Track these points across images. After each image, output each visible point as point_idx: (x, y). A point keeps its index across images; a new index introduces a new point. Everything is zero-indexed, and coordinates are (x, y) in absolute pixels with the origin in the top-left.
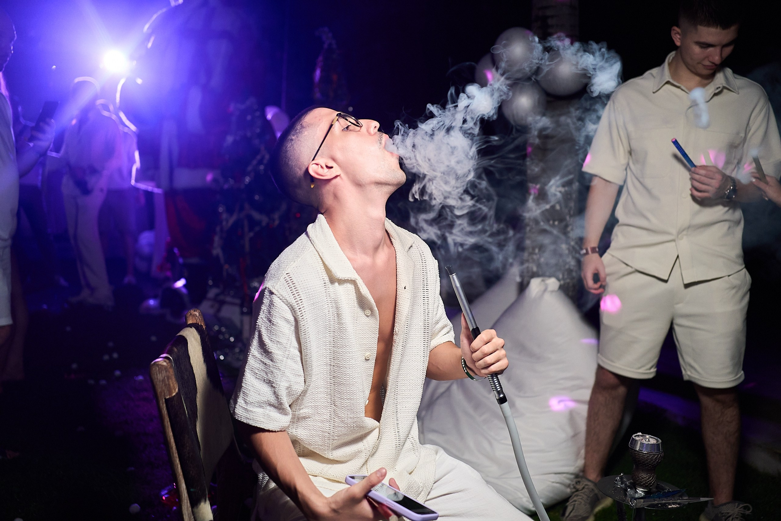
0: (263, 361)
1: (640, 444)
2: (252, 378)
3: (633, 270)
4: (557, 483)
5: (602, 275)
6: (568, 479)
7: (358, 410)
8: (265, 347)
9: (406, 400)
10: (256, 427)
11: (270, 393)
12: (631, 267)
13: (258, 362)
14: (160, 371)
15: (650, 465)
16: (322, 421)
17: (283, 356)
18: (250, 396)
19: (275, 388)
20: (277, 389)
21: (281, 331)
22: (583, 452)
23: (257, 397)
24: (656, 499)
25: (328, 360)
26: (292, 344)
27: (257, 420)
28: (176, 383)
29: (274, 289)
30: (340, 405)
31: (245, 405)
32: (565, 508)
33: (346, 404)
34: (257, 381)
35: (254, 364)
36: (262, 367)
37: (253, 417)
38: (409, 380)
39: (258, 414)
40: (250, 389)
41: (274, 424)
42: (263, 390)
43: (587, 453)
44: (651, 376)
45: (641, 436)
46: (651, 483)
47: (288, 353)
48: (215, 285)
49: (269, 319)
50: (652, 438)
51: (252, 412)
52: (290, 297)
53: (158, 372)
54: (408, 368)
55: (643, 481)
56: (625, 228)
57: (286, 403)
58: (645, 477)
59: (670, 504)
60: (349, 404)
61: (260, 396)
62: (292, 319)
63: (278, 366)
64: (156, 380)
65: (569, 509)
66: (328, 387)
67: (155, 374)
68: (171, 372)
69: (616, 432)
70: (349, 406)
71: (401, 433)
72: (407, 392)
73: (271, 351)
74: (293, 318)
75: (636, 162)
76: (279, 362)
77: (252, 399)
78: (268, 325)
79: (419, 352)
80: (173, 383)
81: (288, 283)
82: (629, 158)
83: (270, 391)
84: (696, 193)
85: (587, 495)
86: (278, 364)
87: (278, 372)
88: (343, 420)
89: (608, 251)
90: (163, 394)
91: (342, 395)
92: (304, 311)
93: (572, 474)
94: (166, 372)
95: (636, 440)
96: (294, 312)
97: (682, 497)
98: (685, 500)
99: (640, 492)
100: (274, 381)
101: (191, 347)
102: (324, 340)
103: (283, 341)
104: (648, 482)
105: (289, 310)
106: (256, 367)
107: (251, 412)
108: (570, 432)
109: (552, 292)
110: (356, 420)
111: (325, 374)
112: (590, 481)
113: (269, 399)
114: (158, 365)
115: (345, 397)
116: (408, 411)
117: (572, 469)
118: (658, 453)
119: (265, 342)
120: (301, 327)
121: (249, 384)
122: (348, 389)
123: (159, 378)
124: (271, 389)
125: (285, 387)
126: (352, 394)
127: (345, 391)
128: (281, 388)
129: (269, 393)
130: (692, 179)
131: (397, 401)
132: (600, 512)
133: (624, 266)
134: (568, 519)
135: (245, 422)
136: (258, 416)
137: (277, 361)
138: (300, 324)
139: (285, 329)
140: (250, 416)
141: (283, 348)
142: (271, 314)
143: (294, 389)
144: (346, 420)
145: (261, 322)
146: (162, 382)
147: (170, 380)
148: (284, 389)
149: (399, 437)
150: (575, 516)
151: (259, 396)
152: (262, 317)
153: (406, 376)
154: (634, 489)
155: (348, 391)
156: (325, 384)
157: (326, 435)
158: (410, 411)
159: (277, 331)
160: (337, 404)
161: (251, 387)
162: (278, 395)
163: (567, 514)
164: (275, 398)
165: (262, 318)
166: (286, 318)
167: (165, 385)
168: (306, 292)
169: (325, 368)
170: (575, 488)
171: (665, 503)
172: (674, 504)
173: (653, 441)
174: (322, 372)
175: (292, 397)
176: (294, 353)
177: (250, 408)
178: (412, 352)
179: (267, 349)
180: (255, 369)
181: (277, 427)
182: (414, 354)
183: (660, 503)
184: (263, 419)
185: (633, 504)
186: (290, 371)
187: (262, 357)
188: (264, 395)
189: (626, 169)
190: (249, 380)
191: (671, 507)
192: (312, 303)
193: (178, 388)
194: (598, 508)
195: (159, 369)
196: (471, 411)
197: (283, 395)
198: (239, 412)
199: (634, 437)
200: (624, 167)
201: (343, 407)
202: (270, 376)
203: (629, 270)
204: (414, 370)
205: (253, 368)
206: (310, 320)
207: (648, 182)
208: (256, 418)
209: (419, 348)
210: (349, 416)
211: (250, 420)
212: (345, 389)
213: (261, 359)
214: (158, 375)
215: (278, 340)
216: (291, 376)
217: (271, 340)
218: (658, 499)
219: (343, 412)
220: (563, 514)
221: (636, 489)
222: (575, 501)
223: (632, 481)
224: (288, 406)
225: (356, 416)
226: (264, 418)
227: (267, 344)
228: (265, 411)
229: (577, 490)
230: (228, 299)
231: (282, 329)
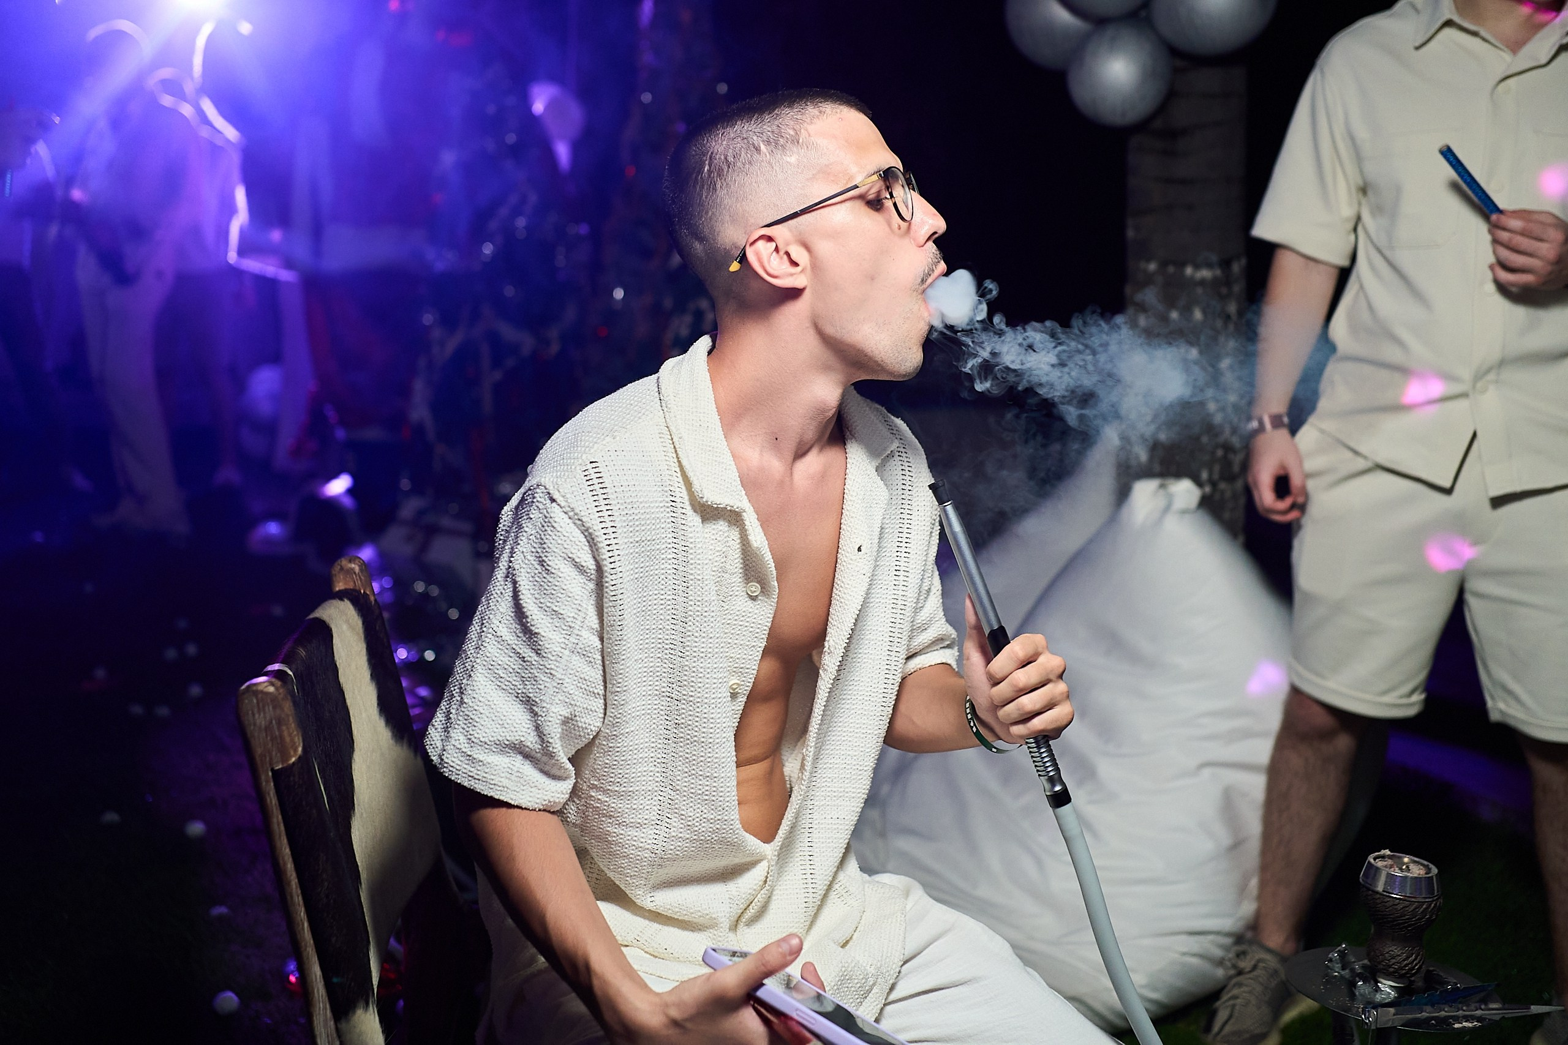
0: (519, 650)
1: (1387, 877)
2: (488, 686)
3: (1369, 464)
4: (1194, 955)
5: (1296, 480)
6: (1221, 946)
7: (727, 804)
8: (524, 620)
9: (833, 803)
10: (491, 797)
11: (527, 726)
12: (1365, 457)
13: (506, 651)
14: (261, 705)
15: (1410, 926)
16: (638, 825)
17: (564, 646)
18: (481, 727)
19: (538, 716)
20: (543, 719)
21: (565, 588)
22: (1254, 882)
23: (495, 730)
24: (1425, 1007)
25: (665, 685)
26: (586, 621)
27: (493, 782)
28: (298, 734)
29: (557, 492)
30: (685, 789)
31: (466, 745)
32: (1213, 1014)
33: (700, 787)
34: (501, 694)
35: (497, 655)
36: (514, 664)
37: (485, 775)
38: (844, 757)
39: (497, 768)
40: (482, 711)
41: (531, 794)
42: (511, 717)
43: (1263, 884)
44: (1411, 712)
45: (1390, 857)
46: (1413, 968)
47: (576, 641)
48: (418, 489)
49: (540, 557)
50: (1415, 862)
51: (484, 765)
52: (591, 516)
53: (256, 710)
54: (844, 729)
55: (1393, 964)
56: (1349, 366)
57: (561, 754)
58: (1399, 956)
59: (1457, 1019)
60: (707, 788)
61: (504, 730)
62: (590, 564)
63: (548, 667)
64: (252, 727)
65: (1222, 1016)
66: (659, 746)
67: (250, 712)
68: (288, 707)
69: (1331, 839)
70: (707, 793)
71: (819, 878)
72: (836, 785)
73: (537, 631)
74: (594, 563)
75: (1378, 210)
76: (553, 658)
77: (484, 735)
78: (537, 572)
79: (873, 695)
80: (290, 735)
81: (590, 483)
82: (1360, 204)
83: (529, 722)
84: (1505, 276)
85: (1263, 985)
86: (550, 662)
87: (548, 680)
88: (689, 823)
89: (1312, 420)
90: (268, 759)
91: (694, 767)
92: (618, 552)
93: (1228, 934)
94: (274, 708)
95: (1377, 869)
96: (597, 550)
97: (1486, 1004)
98: (1494, 1010)
99: (1387, 988)
100: (537, 700)
101: (340, 645)
102: (660, 636)
103: (568, 611)
104: (1406, 965)
105: (587, 544)
106: (500, 663)
107: (481, 764)
108: (1226, 840)
109: (1184, 512)
110: (718, 826)
111: (654, 716)
112: (1269, 951)
113: (523, 739)
114: (256, 693)
115: (701, 773)
116: (836, 827)
117: (1228, 923)
118: (1430, 898)
119: (525, 610)
120: (607, 587)
121: (481, 699)
122: (709, 755)
123: (258, 722)
124: (529, 718)
125: (560, 717)
126: (716, 765)
127: (702, 759)
128: (550, 719)
129: (524, 724)
130: (1495, 241)
131: (812, 803)
132: (1293, 1022)
133: (1349, 455)
134: (1219, 1038)
135: (466, 784)
136: (496, 772)
137: (549, 656)
138: (607, 579)
139: (573, 585)
140: (479, 773)
141: (565, 628)
142: (545, 546)
143: (580, 725)
144: (697, 824)
145: (520, 561)
146: (266, 732)
147: (284, 728)
148: (558, 722)
149: (814, 886)
150: (1234, 1033)
151: (500, 730)
152: (524, 550)
153: (838, 748)
154: (1372, 982)
155: (709, 760)
156: (653, 740)
157: (646, 855)
158: (840, 827)
159: (555, 588)
160: (678, 787)
161: (485, 708)
162: (542, 732)
163: (1216, 1028)
164: (537, 738)
165: (523, 552)
166: (577, 560)
167: (272, 740)
168: (627, 512)
169: (656, 702)
170: (1234, 966)
171: (1446, 1017)
172: (1467, 1019)
173: (1417, 871)
174: (649, 711)
175: (576, 741)
176: (590, 643)
177: (479, 754)
178: (855, 693)
179: (529, 625)
180: (498, 667)
181: (538, 801)
182: (861, 698)
183: (1433, 1017)
184: (507, 780)
185: (1371, 1017)
186: (574, 683)
187: (516, 642)
188: (513, 729)
189: (1355, 230)
190: (482, 691)
191: (1460, 1025)
192: (637, 539)
193: (301, 745)
194: (1291, 1014)
195: (258, 703)
196: (994, 785)
197: (553, 735)
198: (453, 762)
199: (1372, 861)
200: (1351, 225)
201: (692, 795)
202: (529, 687)
203: (1361, 464)
204: (857, 735)
205: (493, 663)
206: (628, 579)
207: (1404, 259)
208: (492, 777)
209: (874, 686)
210: (705, 816)
211: (477, 781)
212: (702, 754)
213: (514, 646)
214: (257, 716)
215: (555, 609)
216: (576, 693)
217: (540, 605)
218: (1429, 1008)
219: (691, 804)
220: (1208, 1028)
221: (1377, 982)
222: (1235, 997)
223: (1366, 962)
224: (565, 760)
225: (719, 817)
226: (509, 779)
227: (528, 614)
228: (512, 762)
229: (1240, 973)
230: (446, 522)
231: (567, 583)
